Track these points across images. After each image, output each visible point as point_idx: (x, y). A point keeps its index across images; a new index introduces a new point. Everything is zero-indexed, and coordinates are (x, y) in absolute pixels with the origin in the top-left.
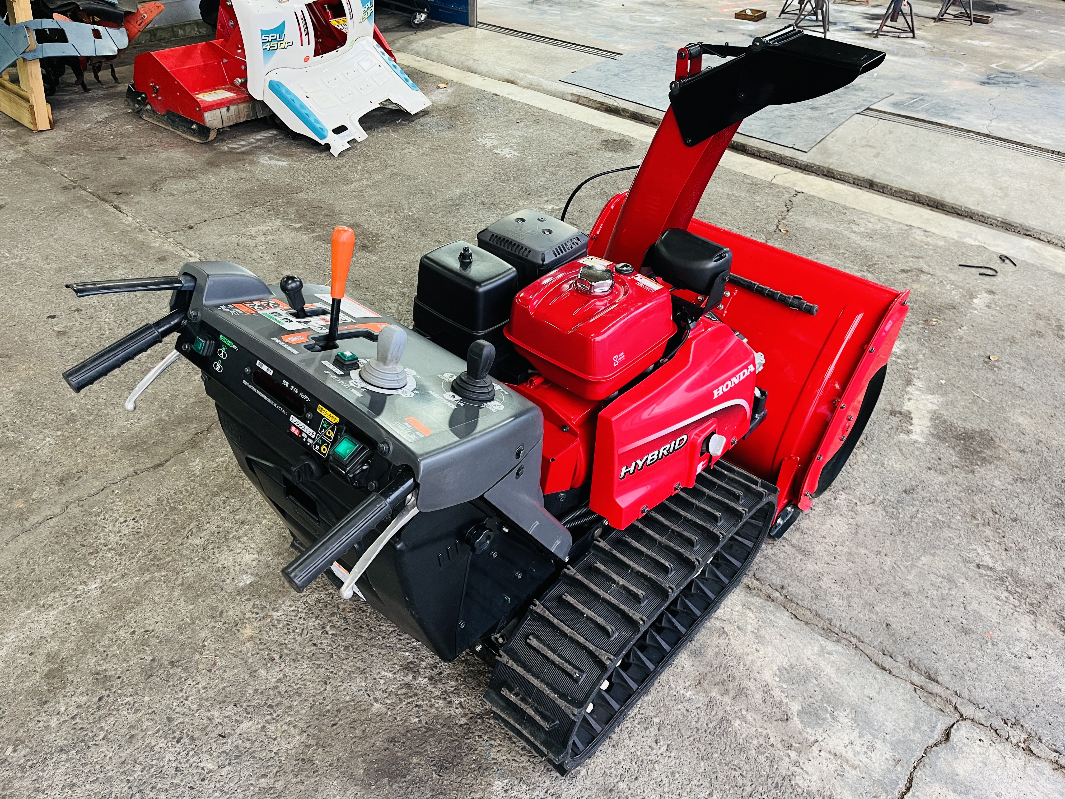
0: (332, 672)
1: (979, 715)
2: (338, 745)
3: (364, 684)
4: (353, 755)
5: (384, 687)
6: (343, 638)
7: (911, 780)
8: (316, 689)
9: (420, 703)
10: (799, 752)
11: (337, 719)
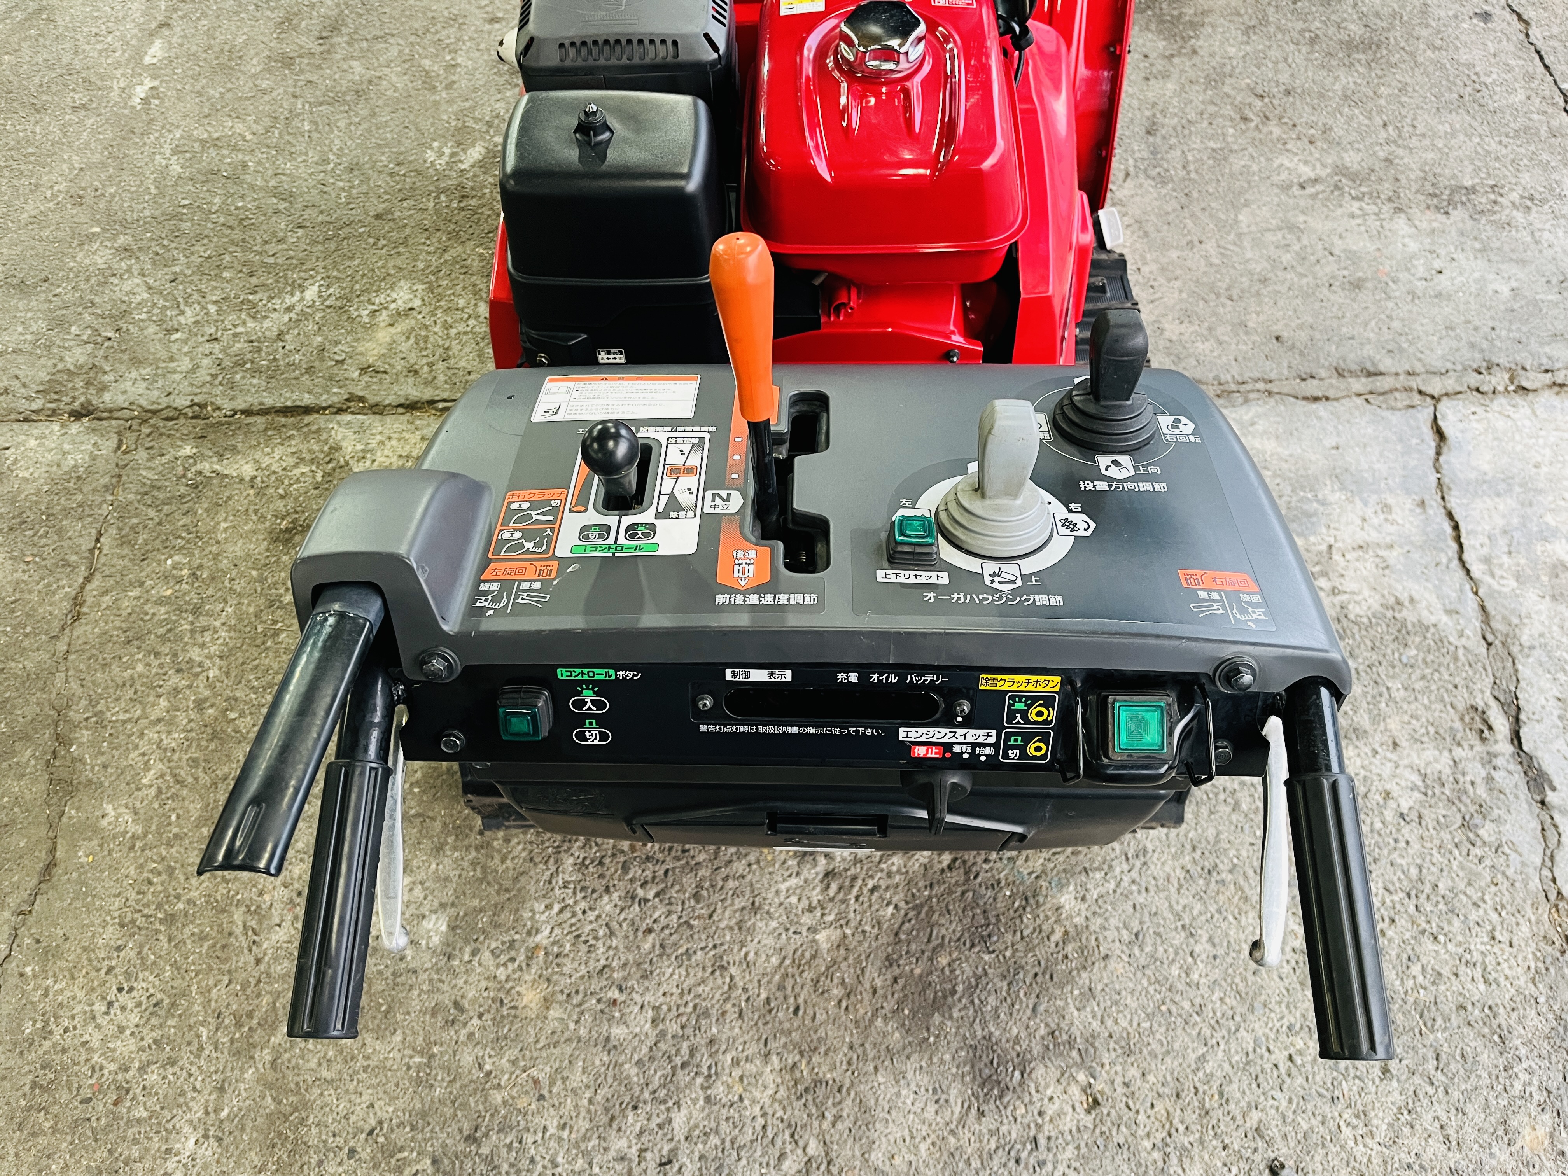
0: (715, 946)
1: (1450, 383)
2: (831, 1031)
3: (774, 924)
4: (864, 1027)
5: (805, 903)
6: (677, 888)
7: (1450, 515)
8: (719, 988)
9: (871, 884)
10: (1325, 574)
11: (792, 1000)
